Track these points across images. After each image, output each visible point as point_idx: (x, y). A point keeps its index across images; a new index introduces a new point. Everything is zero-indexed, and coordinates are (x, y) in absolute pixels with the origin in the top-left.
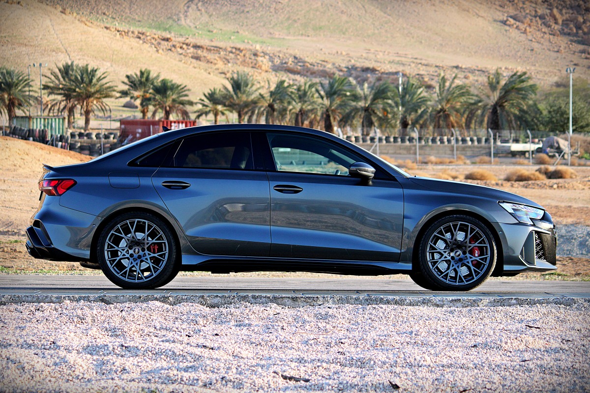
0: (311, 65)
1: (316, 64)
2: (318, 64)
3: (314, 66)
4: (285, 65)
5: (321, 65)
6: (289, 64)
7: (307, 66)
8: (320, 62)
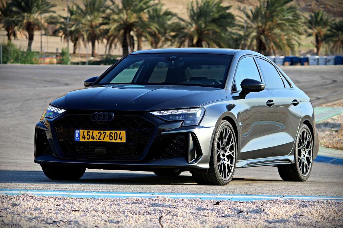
0: (331, 6)
1: (335, 6)
2: (337, 6)
3: (333, 7)
4: (310, 7)
5: (339, 7)
6: (313, 6)
7: (328, 8)
8: (338, 5)
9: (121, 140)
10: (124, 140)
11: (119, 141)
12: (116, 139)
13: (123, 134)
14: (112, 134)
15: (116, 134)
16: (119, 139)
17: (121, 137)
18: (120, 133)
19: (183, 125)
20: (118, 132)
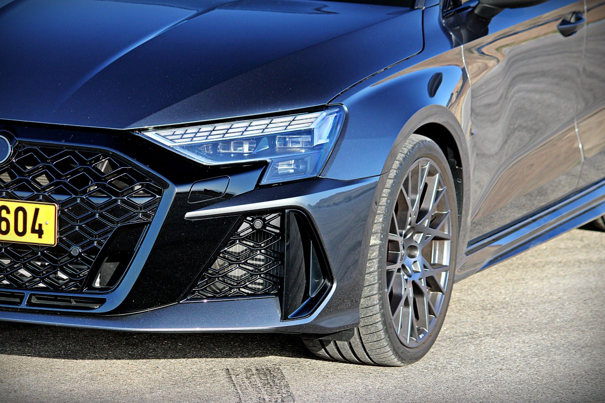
9: (40, 237)
10: (49, 238)
11: (30, 238)
12: (20, 229)
13: (48, 215)
14: (8, 212)
15: (21, 214)
16: (33, 231)
17: (40, 225)
18: (37, 210)
19: (264, 182)
20: (30, 208)
